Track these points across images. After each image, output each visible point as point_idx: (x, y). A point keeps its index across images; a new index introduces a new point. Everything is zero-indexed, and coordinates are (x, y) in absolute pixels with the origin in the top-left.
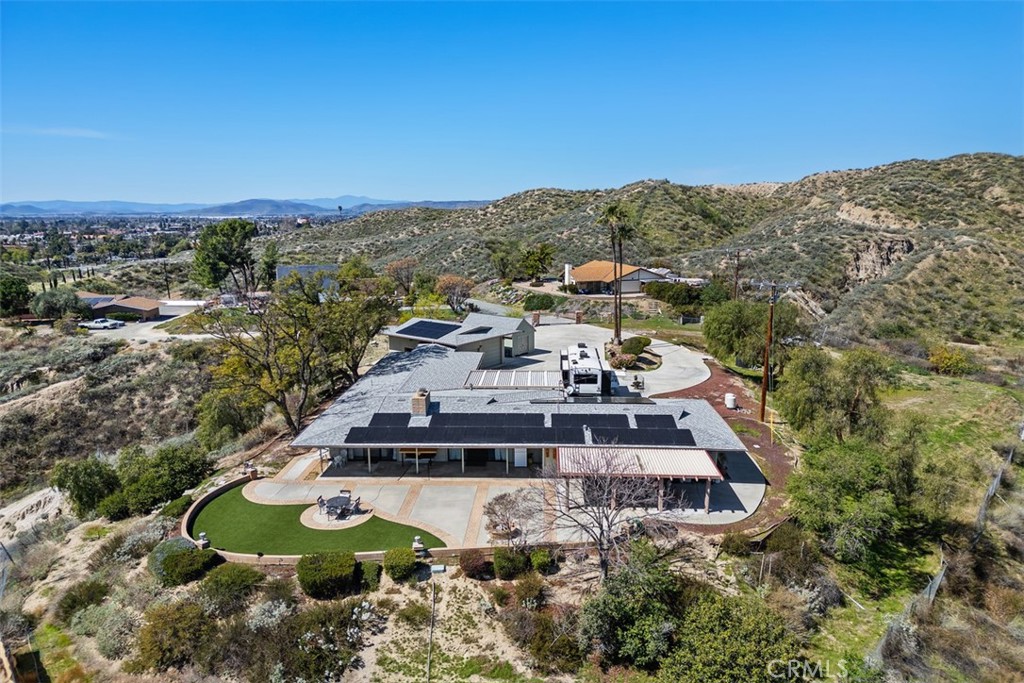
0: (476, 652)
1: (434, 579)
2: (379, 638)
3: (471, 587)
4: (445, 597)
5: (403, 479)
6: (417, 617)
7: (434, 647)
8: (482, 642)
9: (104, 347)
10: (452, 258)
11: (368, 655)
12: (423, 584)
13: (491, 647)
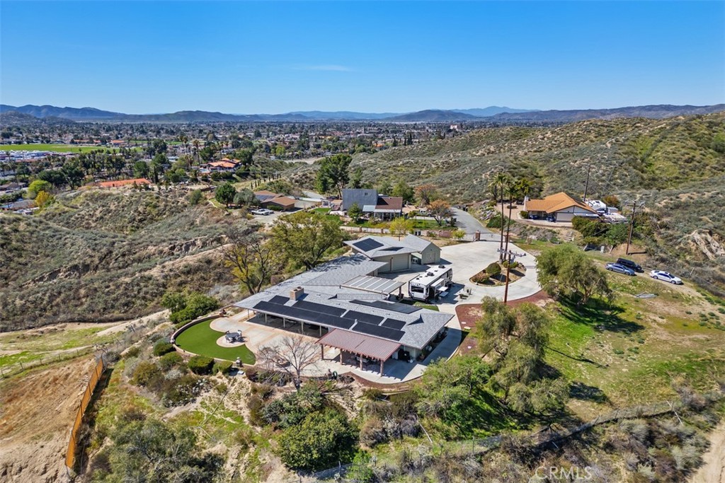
0: (235, 409)
1: (237, 377)
2: (206, 394)
3: (247, 383)
4: (236, 384)
5: (277, 329)
6: (223, 390)
7: (222, 403)
8: (239, 406)
9: (253, 227)
10: (481, 178)
11: (199, 399)
12: (231, 377)
13: (241, 409)
